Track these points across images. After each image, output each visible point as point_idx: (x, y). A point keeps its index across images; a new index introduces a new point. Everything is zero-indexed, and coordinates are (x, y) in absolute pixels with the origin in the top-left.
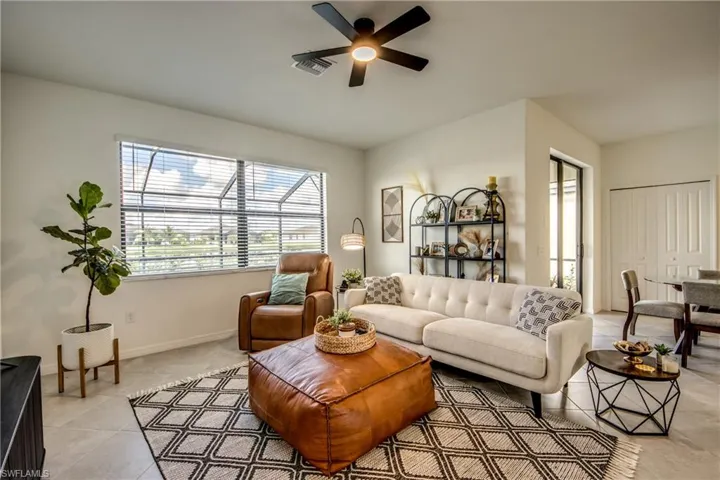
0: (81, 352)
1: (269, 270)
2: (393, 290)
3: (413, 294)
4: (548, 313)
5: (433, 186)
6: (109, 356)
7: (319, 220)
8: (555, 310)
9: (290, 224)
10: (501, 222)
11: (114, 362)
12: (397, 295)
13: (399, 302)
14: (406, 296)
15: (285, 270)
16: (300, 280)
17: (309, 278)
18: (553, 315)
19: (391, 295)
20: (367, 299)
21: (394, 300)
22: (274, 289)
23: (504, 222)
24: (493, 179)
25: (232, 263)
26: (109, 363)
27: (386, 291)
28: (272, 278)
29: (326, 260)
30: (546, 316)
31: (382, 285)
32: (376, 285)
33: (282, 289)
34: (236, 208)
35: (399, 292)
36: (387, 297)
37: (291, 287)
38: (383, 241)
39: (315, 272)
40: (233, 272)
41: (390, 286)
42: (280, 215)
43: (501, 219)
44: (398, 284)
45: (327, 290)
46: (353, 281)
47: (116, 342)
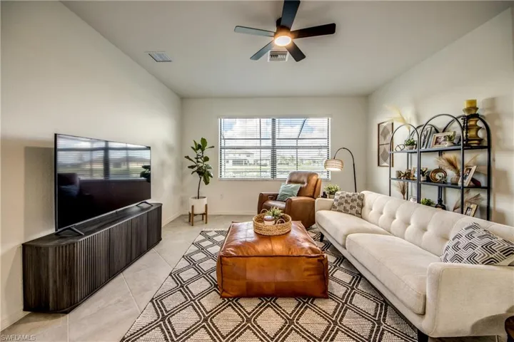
0: (193, 207)
1: (284, 180)
2: (355, 204)
3: (371, 210)
4: (470, 251)
5: (418, 117)
6: (203, 211)
7: (326, 150)
8: (478, 251)
9: (303, 154)
10: (484, 147)
11: (205, 214)
12: (357, 208)
13: (359, 215)
14: (366, 211)
15: (290, 182)
16: (294, 188)
17: (301, 188)
18: (474, 255)
19: (352, 208)
20: (333, 208)
21: (354, 211)
22: (280, 192)
23: (489, 147)
24: (474, 102)
25: (269, 175)
26: (203, 214)
27: (349, 203)
28: (281, 185)
29: (315, 178)
30: (465, 254)
31: (346, 198)
32: (341, 198)
33: (284, 193)
34: (271, 145)
35: (362, 206)
36: (348, 208)
37: (288, 192)
38: (379, 165)
39: (306, 185)
40: (267, 180)
41: (352, 201)
42: (297, 148)
43: (485, 144)
44: (362, 200)
45: (313, 197)
46: (331, 193)
47: (206, 205)
